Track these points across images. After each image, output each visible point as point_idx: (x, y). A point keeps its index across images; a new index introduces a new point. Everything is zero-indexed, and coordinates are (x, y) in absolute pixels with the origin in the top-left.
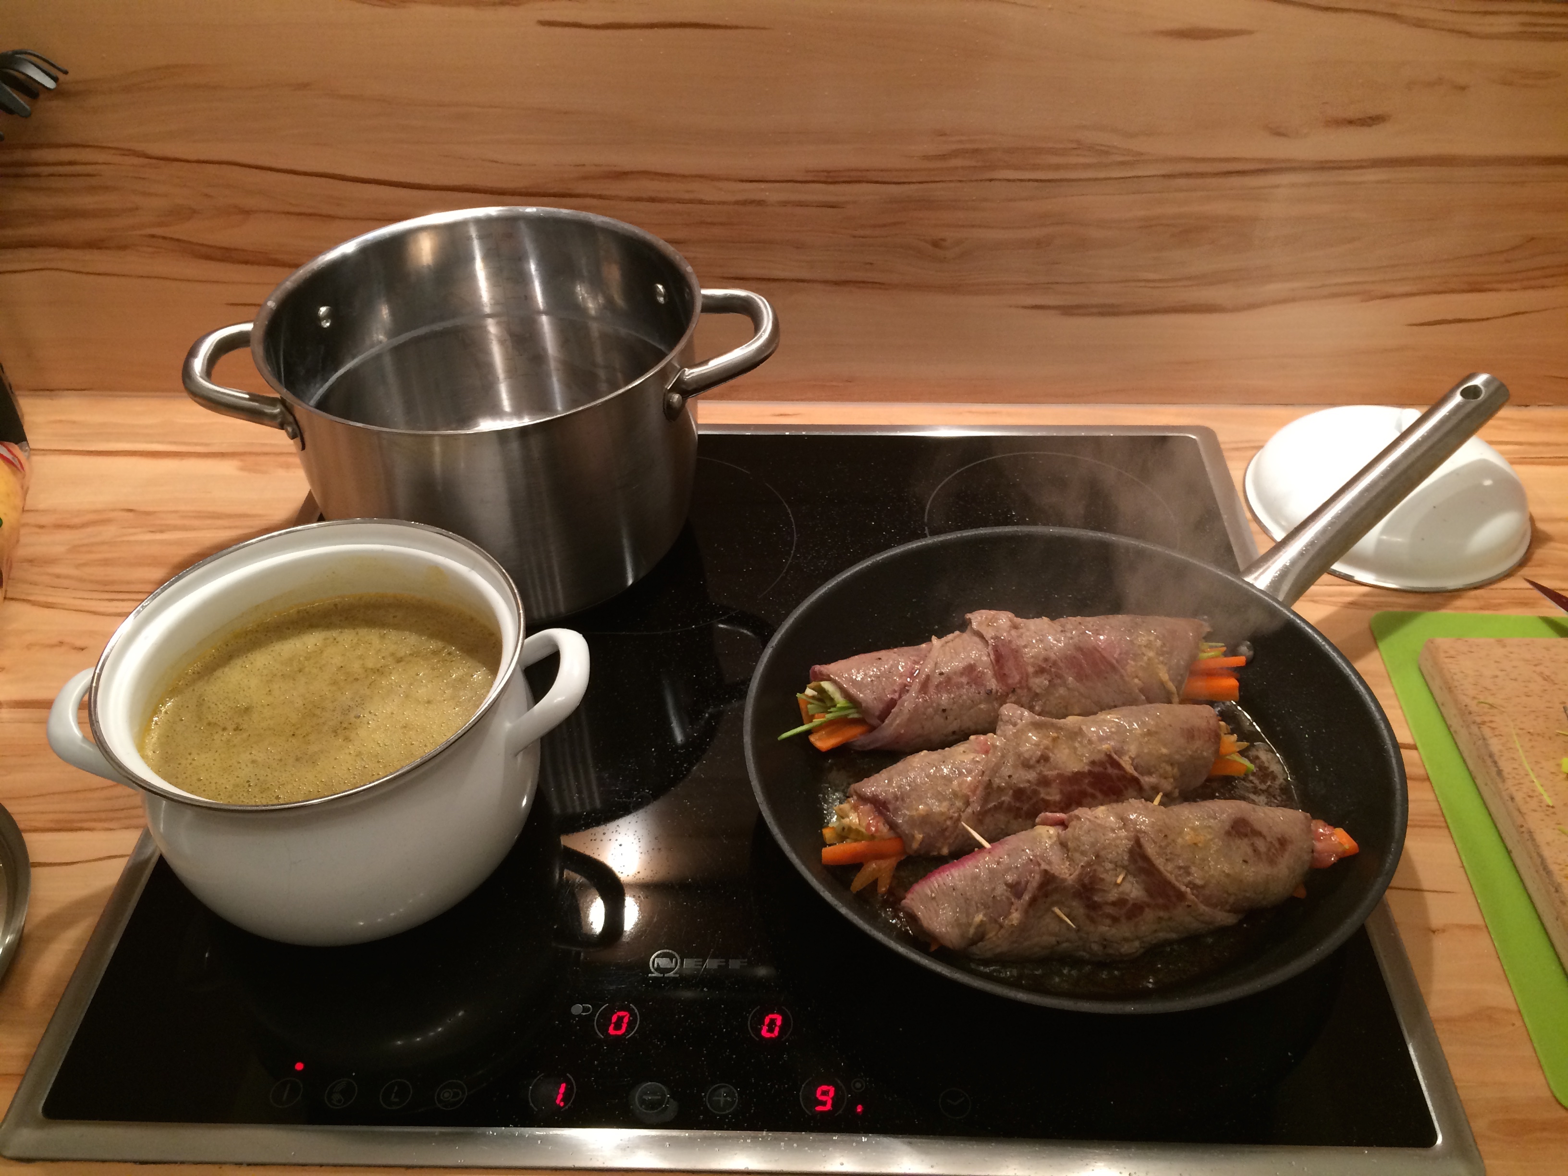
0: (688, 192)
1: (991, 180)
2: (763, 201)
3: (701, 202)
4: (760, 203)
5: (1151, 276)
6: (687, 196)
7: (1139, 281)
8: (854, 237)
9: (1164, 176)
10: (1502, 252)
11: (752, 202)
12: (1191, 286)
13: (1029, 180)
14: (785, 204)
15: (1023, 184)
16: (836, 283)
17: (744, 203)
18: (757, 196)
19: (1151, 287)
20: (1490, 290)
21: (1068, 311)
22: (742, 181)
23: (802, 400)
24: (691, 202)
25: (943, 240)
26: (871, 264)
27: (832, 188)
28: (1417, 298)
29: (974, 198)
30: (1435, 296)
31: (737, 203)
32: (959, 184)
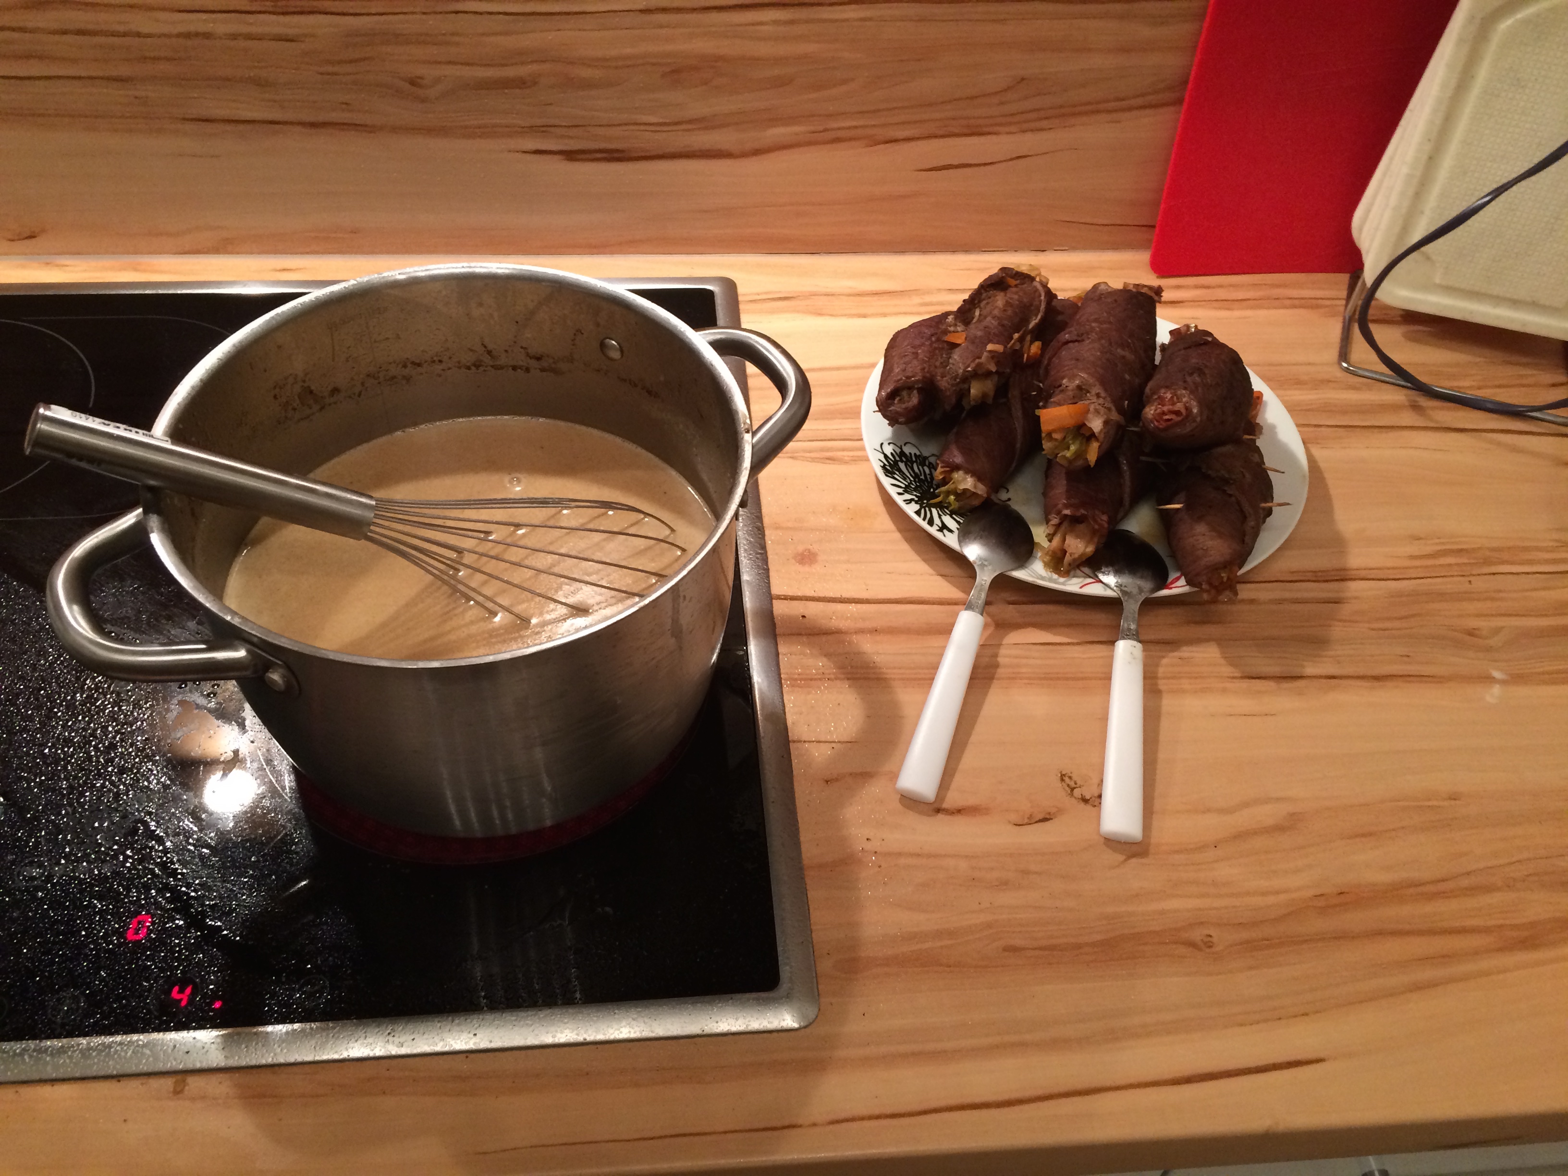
0: (119, 23)
1: (457, 12)
2: (208, 33)
3: (138, 35)
4: (207, 36)
5: (652, 119)
6: (121, 28)
7: (640, 124)
8: (322, 74)
9: (641, 11)
10: (996, 93)
11: (197, 34)
12: (693, 130)
13: (500, 13)
14: (234, 37)
15: (493, 17)
16: (313, 125)
17: (188, 35)
18: (202, 28)
19: (652, 131)
20: (989, 133)
21: (571, 155)
22: (180, 11)
23: (307, 253)
24: (125, 35)
25: (421, 78)
26: (346, 104)
27: (281, 18)
28: (920, 143)
29: (444, 32)
30: (937, 140)
31: (179, 35)
32: (424, 17)
